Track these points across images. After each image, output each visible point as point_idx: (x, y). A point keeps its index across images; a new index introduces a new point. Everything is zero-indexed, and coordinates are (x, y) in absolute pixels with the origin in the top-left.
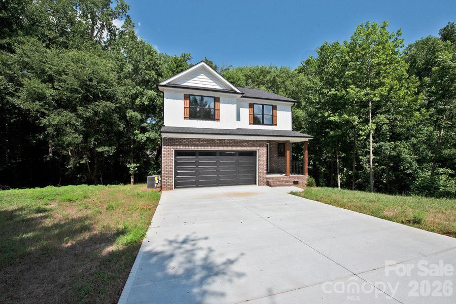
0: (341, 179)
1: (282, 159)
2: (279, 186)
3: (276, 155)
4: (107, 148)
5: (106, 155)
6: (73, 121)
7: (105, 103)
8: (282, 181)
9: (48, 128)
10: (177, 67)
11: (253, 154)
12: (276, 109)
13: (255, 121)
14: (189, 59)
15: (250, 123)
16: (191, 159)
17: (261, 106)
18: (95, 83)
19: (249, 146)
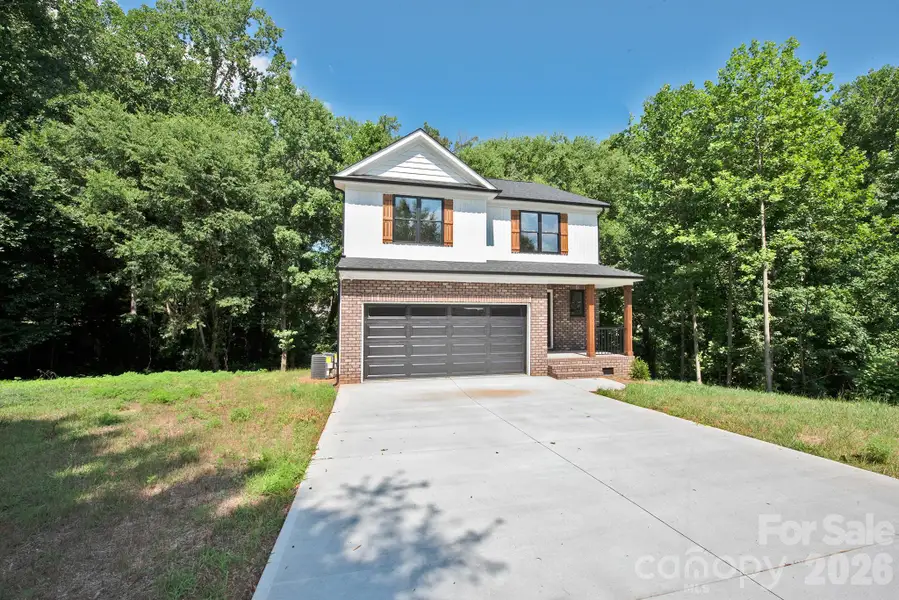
0: (702, 364)
1: (578, 324)
2: (574, 376)
3: (566, 314)
4: (236, 301)
5: (235, 314)
6: (175, 249)
7: (233, 214)
8: (580, 368)
9: (129, 263)
10: (372, 142)
11: (520, 311)
12: (566, 222)
13: (525, 245)
14: (394, 127)
15: (514, 251)
16: (396, 322)
17: (536, 215)
18: (215, 175)
19: (511, 296)
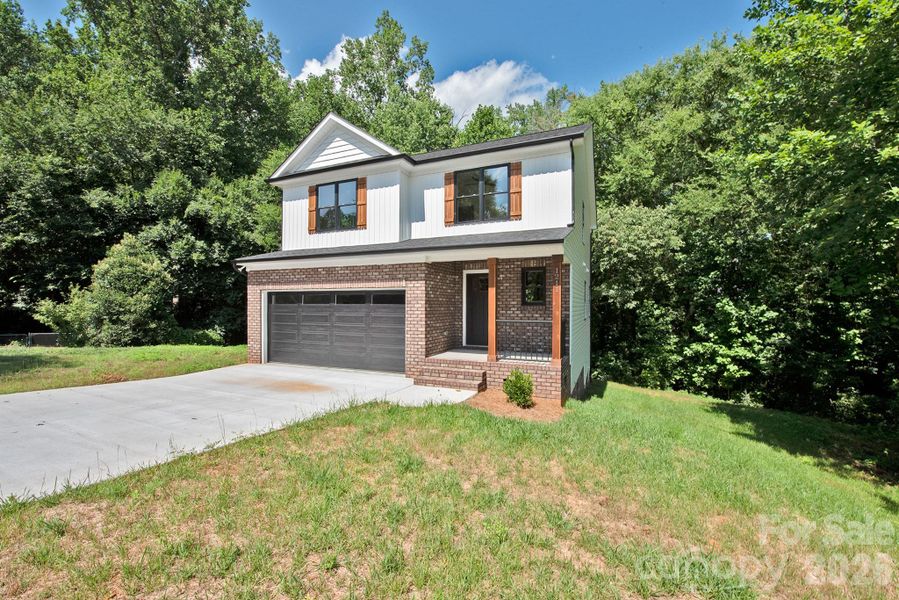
3: (515, 302)
11: (398, 298)
12: (519, 173)
15: (447, 223)
19: (383, 280)
